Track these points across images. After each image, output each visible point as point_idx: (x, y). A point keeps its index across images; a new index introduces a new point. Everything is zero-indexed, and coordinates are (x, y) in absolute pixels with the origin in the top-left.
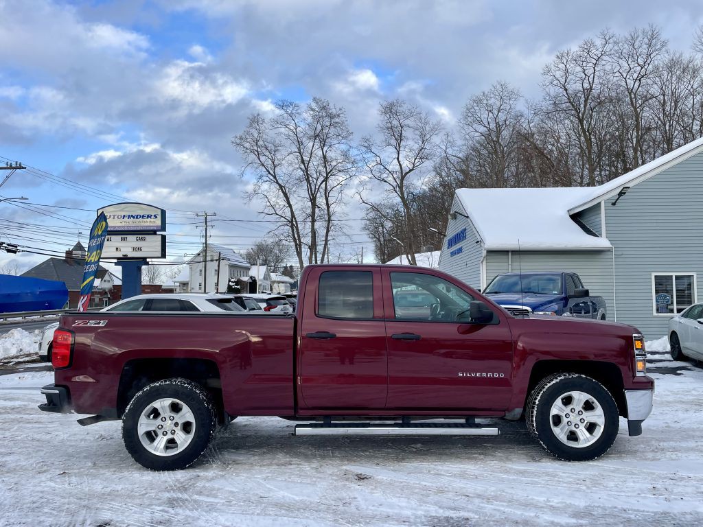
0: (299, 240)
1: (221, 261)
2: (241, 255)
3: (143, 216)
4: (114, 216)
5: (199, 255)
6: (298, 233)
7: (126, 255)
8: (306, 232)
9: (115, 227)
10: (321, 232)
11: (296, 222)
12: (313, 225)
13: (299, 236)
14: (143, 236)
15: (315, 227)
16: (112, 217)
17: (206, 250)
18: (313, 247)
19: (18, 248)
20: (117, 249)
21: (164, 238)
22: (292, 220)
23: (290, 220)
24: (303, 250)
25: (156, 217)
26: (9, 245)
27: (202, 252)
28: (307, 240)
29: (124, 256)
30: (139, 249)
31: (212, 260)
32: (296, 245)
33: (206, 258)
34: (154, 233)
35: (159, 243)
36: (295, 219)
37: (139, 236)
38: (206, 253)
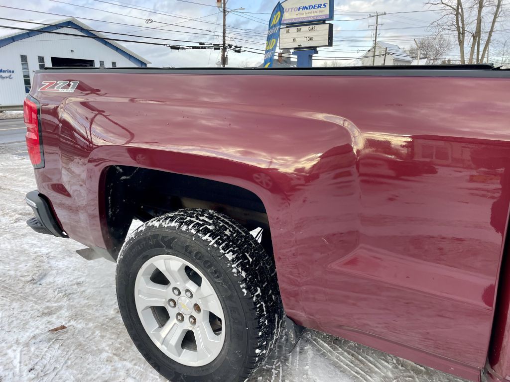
0: (463, 28)
1: (387, 56)
2: (405, 51)
3: (315, 6)
4: (292, 9)
5: (369, 51)
6: (463, 21)
7: (300, 45)
8: (471, 20)
9: (292, 19)
10: (488, 19)
11: (462, 9)
12: (480, 11)
13: (463, 24)
14: (314, 26)
15: (482, 14)
16: (290, 10)
17: (375, 46)
18: (477, 36)
19: (242, 49)
20: (294, 40)
21: (331, 26)
22: (458, 8)
23: (455, 7)
24: (465, 38)
25: (325, 6)
26: (236, 47)
27: (371, 49)
28: (472, 28)
29: (299, 46)
30: (310, 39)
31: (380, 55)
32: (459, 33)
33: (374, 54)
34: (323, 22)
35: (327, 32)
36: (461, 7)
37: (310, 26)
38: (375, 50)
